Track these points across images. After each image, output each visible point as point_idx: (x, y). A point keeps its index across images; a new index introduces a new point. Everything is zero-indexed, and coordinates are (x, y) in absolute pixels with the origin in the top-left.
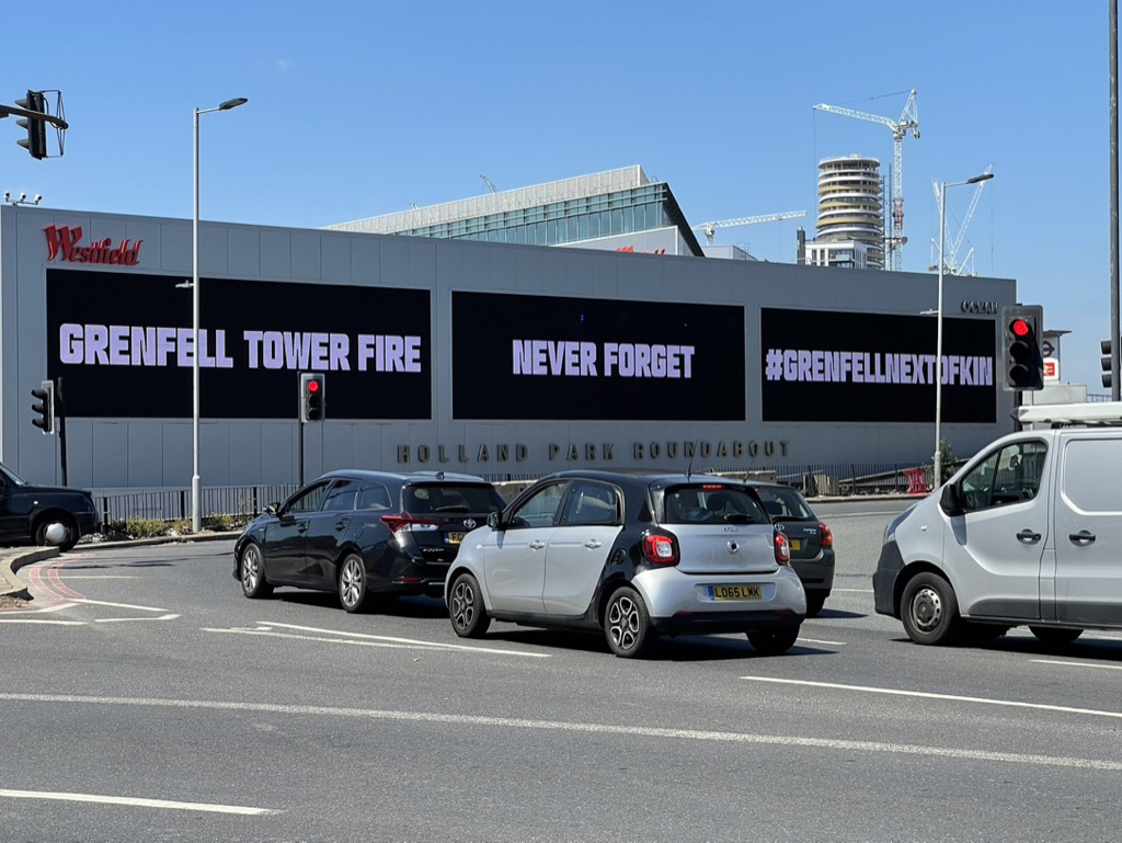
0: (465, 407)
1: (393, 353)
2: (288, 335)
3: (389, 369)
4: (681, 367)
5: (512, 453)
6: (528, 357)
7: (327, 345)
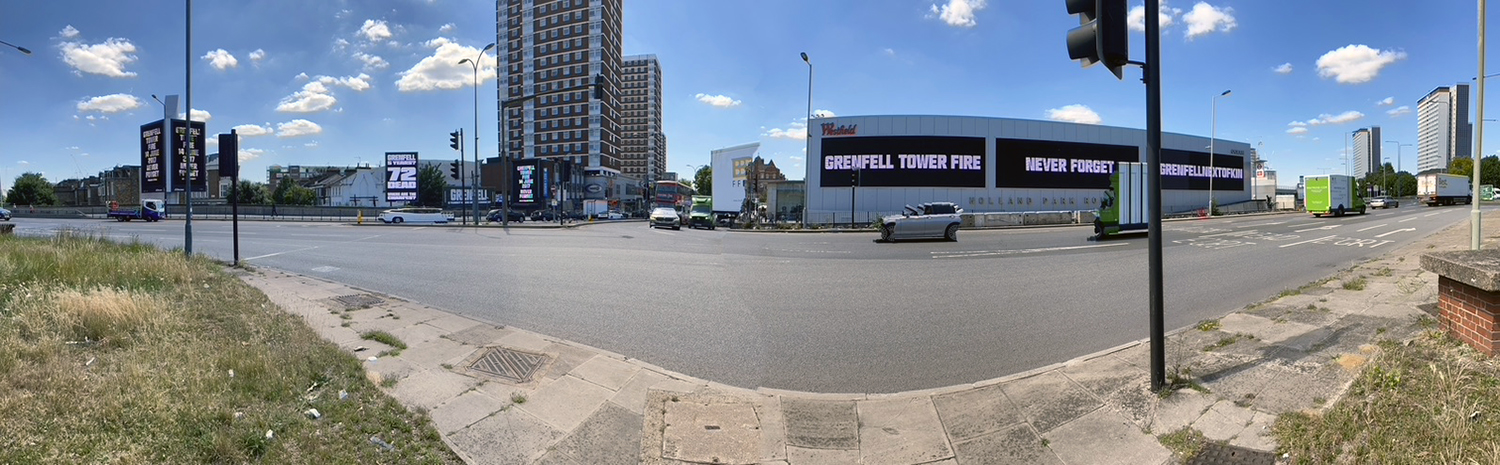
0: (1001, 182)
1: (969, 162)
2: (918, 156)
3: (966, 168)
4: (1108, 169)
5: (1024, 201)
6: (1033, 164)
7: (937, 159)
